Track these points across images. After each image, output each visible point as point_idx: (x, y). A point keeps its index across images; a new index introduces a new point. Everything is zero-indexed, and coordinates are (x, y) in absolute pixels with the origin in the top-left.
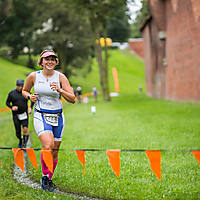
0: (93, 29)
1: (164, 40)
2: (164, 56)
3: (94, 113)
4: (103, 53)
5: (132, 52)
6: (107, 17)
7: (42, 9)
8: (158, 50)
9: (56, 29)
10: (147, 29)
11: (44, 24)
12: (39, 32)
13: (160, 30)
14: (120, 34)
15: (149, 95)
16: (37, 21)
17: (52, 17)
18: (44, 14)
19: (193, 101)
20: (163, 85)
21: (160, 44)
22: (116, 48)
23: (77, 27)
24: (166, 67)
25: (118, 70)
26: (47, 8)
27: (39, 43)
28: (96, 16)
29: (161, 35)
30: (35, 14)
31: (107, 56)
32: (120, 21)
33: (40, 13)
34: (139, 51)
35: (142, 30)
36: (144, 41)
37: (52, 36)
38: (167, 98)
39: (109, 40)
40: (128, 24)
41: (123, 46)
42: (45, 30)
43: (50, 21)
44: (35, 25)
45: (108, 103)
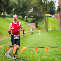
3: (40, 35)
4: (46, 18)
5: (56, 18)
6: (48, 8)
7: (30, 5)
9: (34, 11)
10: (59, 12)
11: (31, 10)
12: (29, 12)
14: (52, 13)
16: (29, 9)
17: (33, 8)
18: (31, 7)
22: (51, 17)
26: (32, 5)
27: (29, 15)
28: (44, 8)
30: (28, 7)
32: (52, 9)
39: (49, 14)
41: (53, 16)
43: (32, 9)
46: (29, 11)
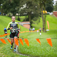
4: (44, 16)
5: (54, 16)
9: (28, 7)
11: (24, 5)
12: (22, 8)
16: (21, 4)
17: (27, 3)
18: (24, 2)
22: (48, 14)
23: (35, 6)
25: (49, 22)
27: (22, 12)
28: (42, 2)
39: (46, 11)
42: (24, 7)
44: (21, 5)
45: (46, 33)
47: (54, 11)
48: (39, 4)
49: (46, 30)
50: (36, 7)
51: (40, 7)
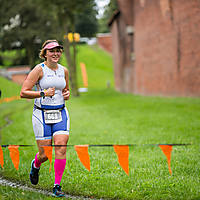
0: (61, 25)
1: (132, 34)
2: (132, 50)
4: (71, 49)
5: (100, 48)
6: (75, 13)
7: (10, 4)
8: (126, 44)
9: (24, 24)
10: (115, 25)
11: (12, 20)
12: (6, 27)
13: (127, 25)
14: (88, 29)
15: (118, 89)
16: (5, 17)
17: (20, 12)
19: (161, 96)
20: (132, 80)
21: (128, 39)
22: (84, 43)
23: (45, 22)
24: (134, 62)
26: (14, 4)
27: (6, 39)
28: (63, 11)
29: (129, 30)
30: (2, 10)
31: (75, 51)
32: (88, 16)
33: (7, 9)
34: (107, 46)
35: (110, 25)
36: (112, 36)
37: (20, 32)
38: (136, 93)
39: (77, 36)
40: (96, 20)
41: (91, 42)
42: (12, 26)
43: (18, 17)
46: (4, 25)
47: (100, 35)
48: (55, 17)
49: (77, 89)
50: (48, 24)
51: (57, 24)
